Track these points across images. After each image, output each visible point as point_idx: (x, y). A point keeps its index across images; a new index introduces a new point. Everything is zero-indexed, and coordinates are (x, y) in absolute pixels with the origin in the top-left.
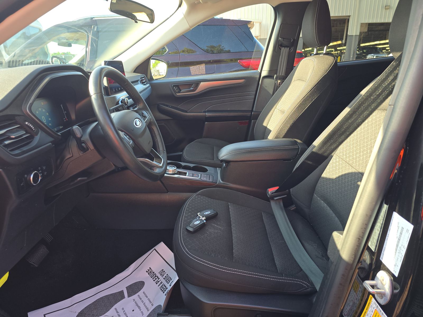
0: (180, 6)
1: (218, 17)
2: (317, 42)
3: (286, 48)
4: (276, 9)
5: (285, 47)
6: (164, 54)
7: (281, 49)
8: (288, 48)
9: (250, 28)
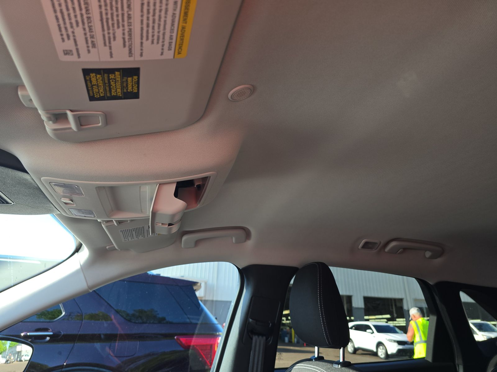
0: (77, 250)
1: (155, 272)
2: (327, 339)
3: (260, 337)
4: (244, 273)
5: (259, 334)
6: (56, 319)
7: (252, 339)
8: (264, 338)
9: (195, 290)
